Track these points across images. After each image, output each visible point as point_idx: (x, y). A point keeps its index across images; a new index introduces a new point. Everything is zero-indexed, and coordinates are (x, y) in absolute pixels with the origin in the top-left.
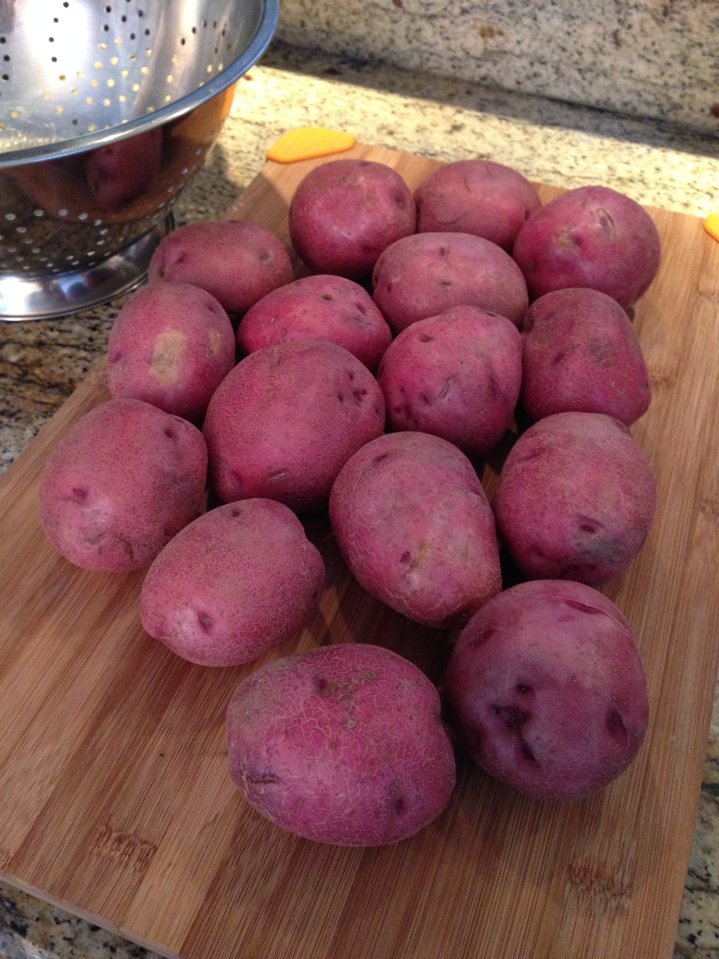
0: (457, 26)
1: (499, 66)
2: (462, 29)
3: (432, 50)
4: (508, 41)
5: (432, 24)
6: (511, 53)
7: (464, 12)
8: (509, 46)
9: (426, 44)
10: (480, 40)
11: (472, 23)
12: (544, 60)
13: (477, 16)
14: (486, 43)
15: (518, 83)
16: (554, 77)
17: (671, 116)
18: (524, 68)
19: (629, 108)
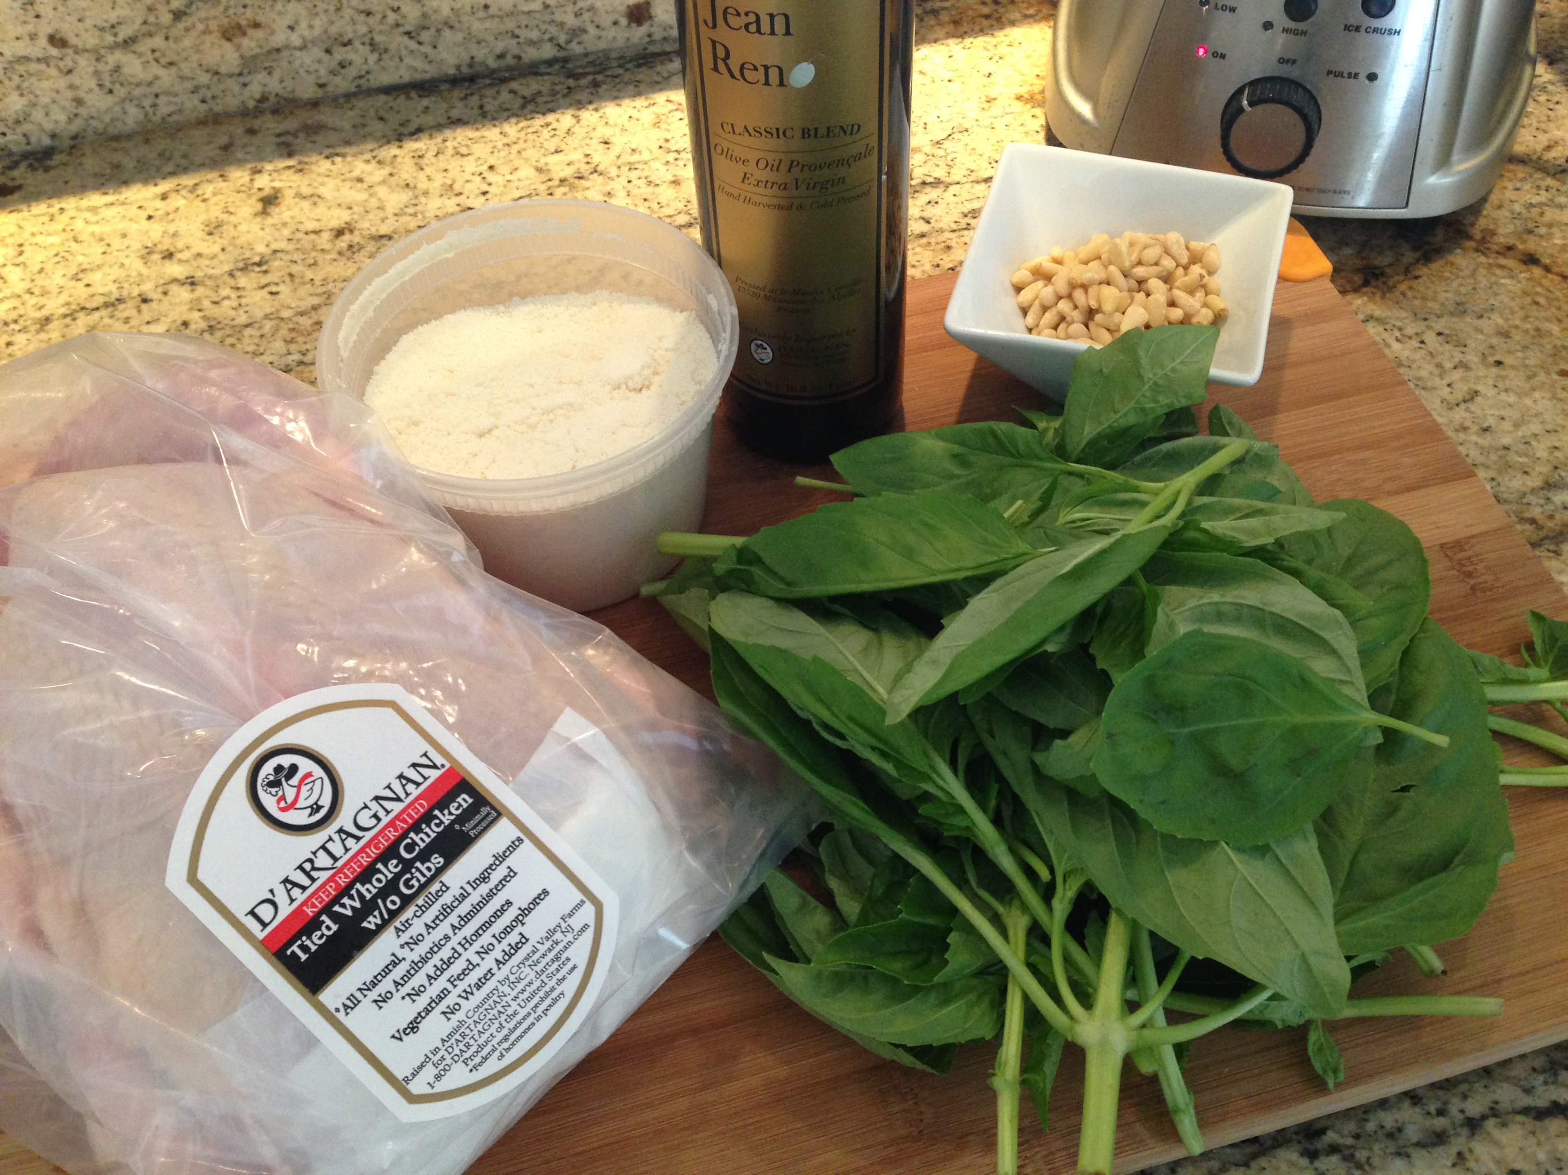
0: (177, 40)
1: (277, 74)
2: (187, 42)
3: (155, 89)
4: (273, 33)
5: (134, 52)
6: (287, 47)
7: (178, 15)
8: (279, 39)
9: (138, 85)
10: (227, 45)
11: (200, 27)
12: (346, 40)
13: (203, 14)
14: (238, 47)
15: (322, 86)
16: (373, 58)
17: (576, 48)
18: (319, 61)
19: (509, 60)
